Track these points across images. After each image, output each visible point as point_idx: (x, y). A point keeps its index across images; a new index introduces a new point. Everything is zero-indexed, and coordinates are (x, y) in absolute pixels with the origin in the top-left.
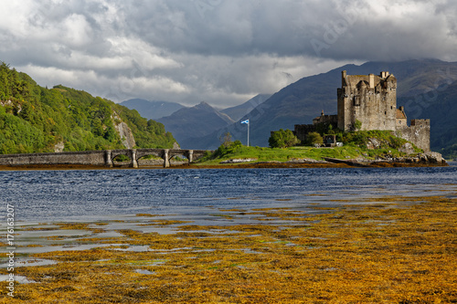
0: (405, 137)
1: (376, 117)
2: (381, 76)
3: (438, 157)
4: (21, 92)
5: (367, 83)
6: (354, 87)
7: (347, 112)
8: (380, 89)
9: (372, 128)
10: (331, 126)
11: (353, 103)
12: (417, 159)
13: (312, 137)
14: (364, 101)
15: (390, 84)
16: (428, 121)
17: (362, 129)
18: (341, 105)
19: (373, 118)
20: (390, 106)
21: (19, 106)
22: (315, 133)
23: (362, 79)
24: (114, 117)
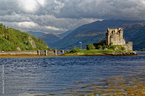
0: (126, 47)
1: (117, 41)
2: (118, 29)
3: (135, 52)
4: (7, 32)
5: (115, 31)
6: (111, 32)
7: (109, 40)
8: (118, 33)
9: (116, 44)
10: (104, 44)
11: (111, 37)
12: (129, 53)
13: (99, 47)
14: (114, 37)
15: (121, 32)
16: (132, 42)
17: (113, 45)
18: (107, 38)
19: (116, 41)
20: (121, 38)
21: (6, 36)
22: (100, 46)
23: (113, 30)
24: (29, 38)
